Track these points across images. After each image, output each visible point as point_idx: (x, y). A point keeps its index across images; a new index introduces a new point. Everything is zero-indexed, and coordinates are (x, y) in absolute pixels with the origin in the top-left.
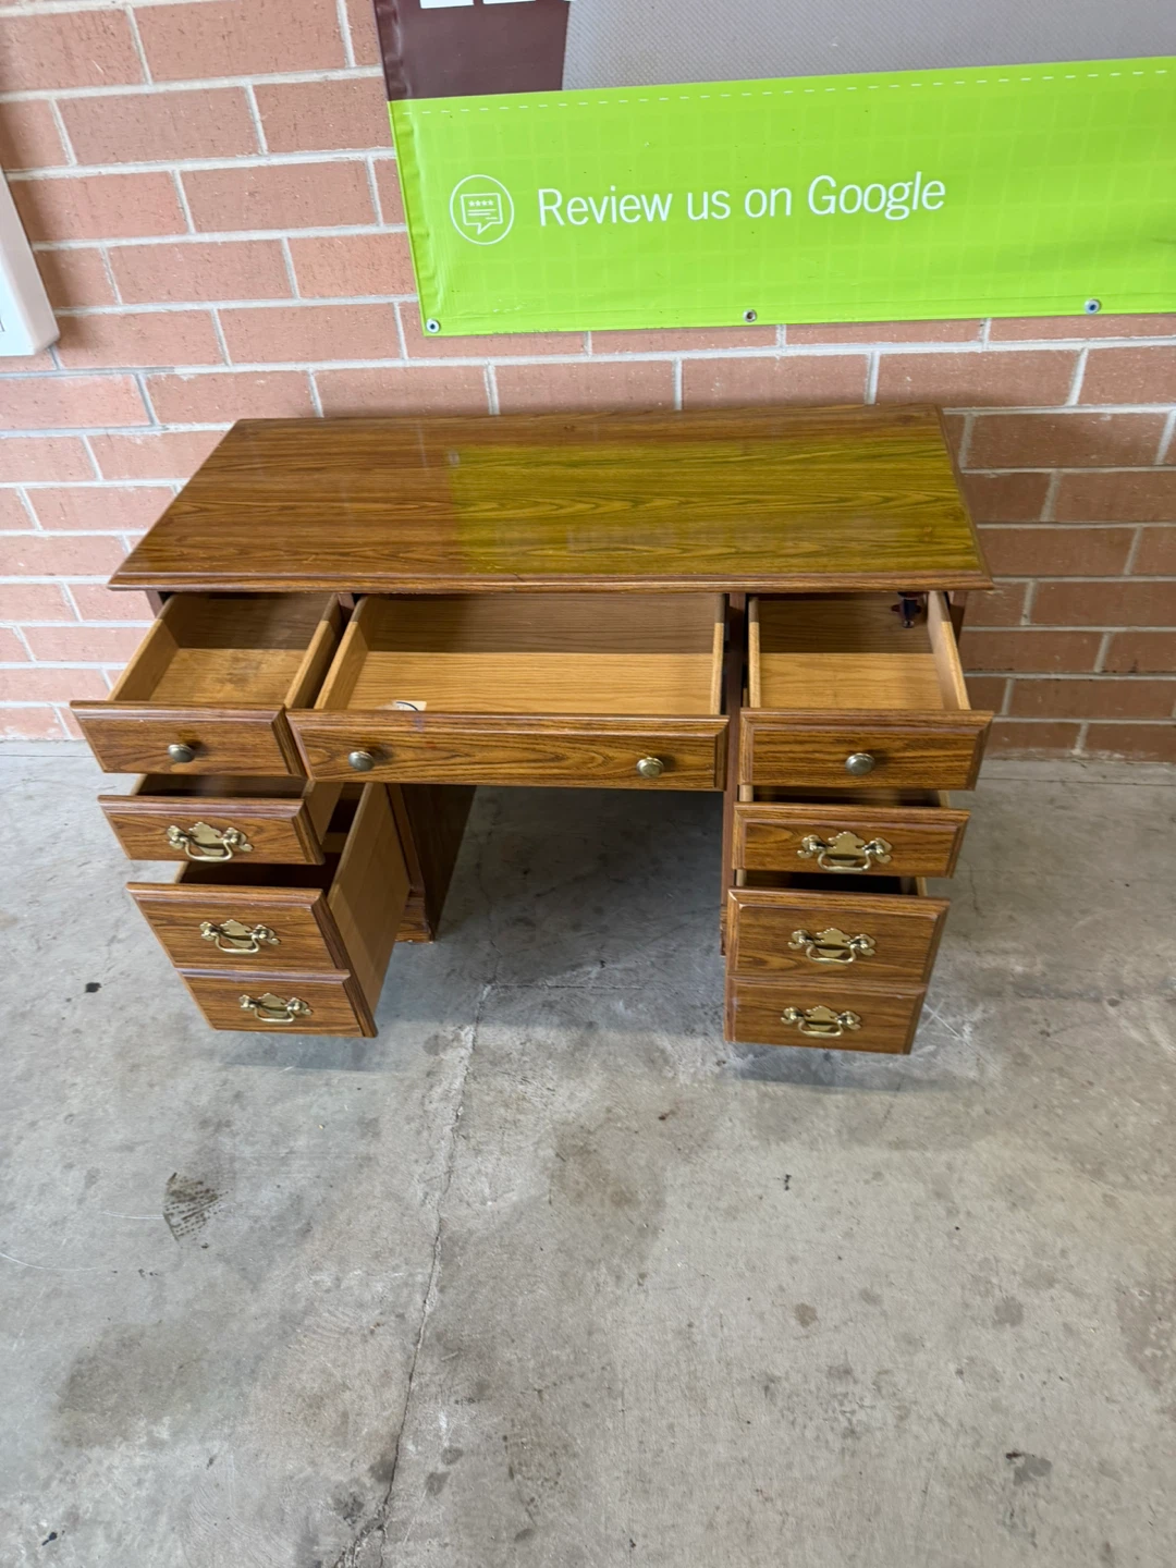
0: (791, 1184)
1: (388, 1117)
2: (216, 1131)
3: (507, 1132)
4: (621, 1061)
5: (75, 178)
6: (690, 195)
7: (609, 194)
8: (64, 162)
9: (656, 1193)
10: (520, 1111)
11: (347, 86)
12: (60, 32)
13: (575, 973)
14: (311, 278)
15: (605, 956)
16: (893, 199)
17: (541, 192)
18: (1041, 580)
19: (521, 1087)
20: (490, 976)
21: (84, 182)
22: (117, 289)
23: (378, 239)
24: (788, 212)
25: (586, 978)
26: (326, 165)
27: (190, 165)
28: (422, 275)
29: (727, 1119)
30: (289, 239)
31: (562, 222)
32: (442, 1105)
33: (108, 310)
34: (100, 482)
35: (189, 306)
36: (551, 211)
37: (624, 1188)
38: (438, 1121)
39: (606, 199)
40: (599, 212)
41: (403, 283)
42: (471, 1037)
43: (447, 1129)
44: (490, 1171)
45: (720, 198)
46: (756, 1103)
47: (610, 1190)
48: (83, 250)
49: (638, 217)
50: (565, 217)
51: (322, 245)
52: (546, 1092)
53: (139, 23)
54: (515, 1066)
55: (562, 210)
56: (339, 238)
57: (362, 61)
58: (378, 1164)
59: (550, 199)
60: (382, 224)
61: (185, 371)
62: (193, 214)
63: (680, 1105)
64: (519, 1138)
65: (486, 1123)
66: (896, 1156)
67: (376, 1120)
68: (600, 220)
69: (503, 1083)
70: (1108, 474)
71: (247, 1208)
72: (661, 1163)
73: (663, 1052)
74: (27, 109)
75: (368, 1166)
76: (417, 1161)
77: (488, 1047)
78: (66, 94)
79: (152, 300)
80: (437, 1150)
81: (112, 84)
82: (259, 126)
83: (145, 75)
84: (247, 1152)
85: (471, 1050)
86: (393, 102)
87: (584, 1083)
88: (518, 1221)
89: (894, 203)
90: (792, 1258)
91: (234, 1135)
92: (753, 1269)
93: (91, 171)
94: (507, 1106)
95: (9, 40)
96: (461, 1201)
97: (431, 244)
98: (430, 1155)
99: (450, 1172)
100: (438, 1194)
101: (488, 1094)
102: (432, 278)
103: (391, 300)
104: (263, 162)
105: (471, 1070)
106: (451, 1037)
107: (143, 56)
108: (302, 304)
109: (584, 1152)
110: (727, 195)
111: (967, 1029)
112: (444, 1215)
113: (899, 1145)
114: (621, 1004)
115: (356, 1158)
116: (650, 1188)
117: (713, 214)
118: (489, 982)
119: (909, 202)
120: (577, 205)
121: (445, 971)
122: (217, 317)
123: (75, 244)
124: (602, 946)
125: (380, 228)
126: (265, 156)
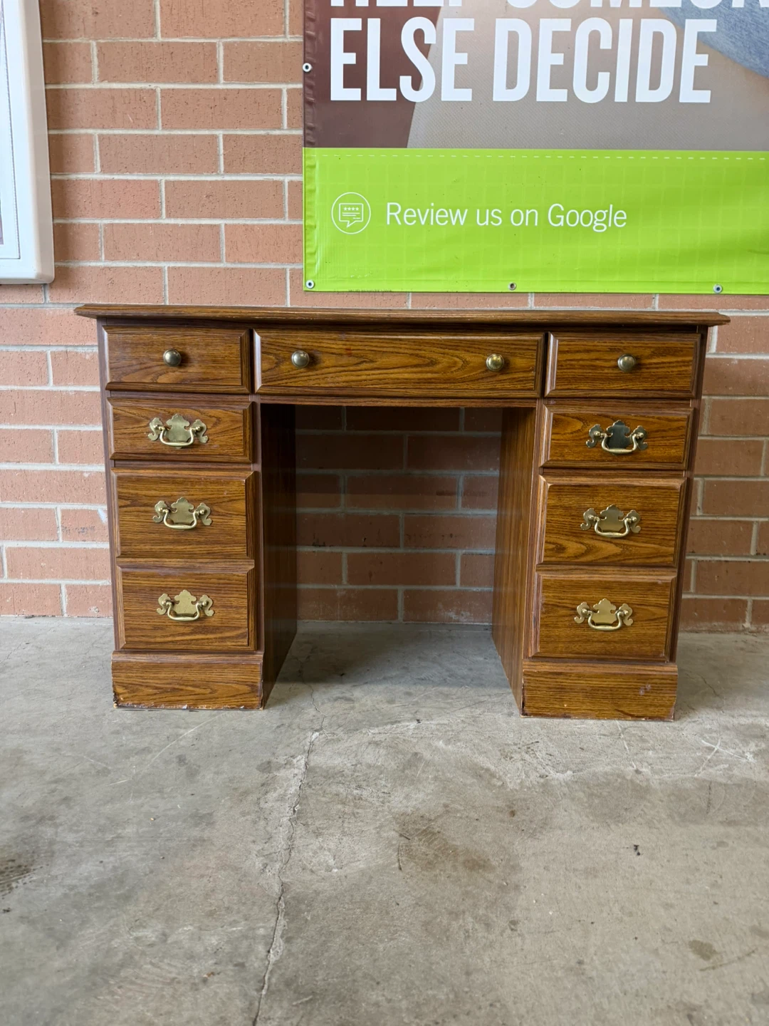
0: (640, 850)
1: (222, 812)
2: (38, 823)
3: (347, 820)
4: (450, 775)
5: (96, 180)
6: (478, 211)
7: (430, 208)
8: (92, 170)
9: (509, 860)
10: (359, 807)
11: (279, 139)
12: (113, 98)
13: (395, 726)
14: (235, 250)
15: (420, 717)
16: (597, 220)
17: (389, 204)
18: (707, 479)
19: (356, 791)
20: (318, 728)
21: (101, 183)
22: (103, 251)
23: (282, 227)
24: (536, 224)
25: (405, 729)
26: (259, 182)
27: (172, 178)
28: (308, 250)
29: (563, 811)
30: (226, 225)
31: (400, 223)
32: (277, 804)
33: (93, 264)
34: (51, 387)
35: (149, 264)
36: (394, 216)
37: (476, 858)
38: (275, 814)
39: (428, 210)
40: (423, 218)
41: (295, 256)
42: (303, 762)
43: (285, 820)
44: (332, 847)
45: (496, 213)
46: (585, 800)
47: (461, 859)
48: (88, 224)
49: (447, 222)
50: (402, 220)
51: (246, 230)
52: (382, 795)
53: (162, 97)
54: (349, 779)
56: (258, 225)
57: (291, 126)
58: (212, 844)
59: (394, 209)
60: (287, 219)
62: (167, 206)
63: (514, 802)
64: (360, 824)
65: (325, 815)
66: (731, 830)
67: (211, 814)
68: (423, 223)
69: (338, 789)
70: (741, 400)
71: (63, 879)
72: (507, 839)
73: (488, 770)
74: (78, 139)
75: (201, 846)
76: (254, 842)
77: (321, 768)
78: (105, 132)
79: (125, 258)
80: (275, 833)
81: (136, 128)
82: (222, 158)
83: (158, 125)
84: (70, 838)
85: (304, 770)
86: (306, 148)
87: (418, 789)
88: (368, 883)
89: (598, 222)
90: (667, 904)
91: (56, 826)
92: (631, 914)
93: (108, 177)
94: (344, 804)
95: (80, 101)
96: (303, 869)
97: (316, 232)
98: (268, 837)
99: (290, 849)
100: (278, 866)
101: (323, 796)
102: (313, 254)
103: (285, 267)
104: (219, 178)
105: (305, 781)
106: (283, 763)
107: (160, 115)
108: (226, 266)
109: (428, 834)
110: (500, 212)
111: (750, 756)
112: (284, 880)
113: (730, 823)
114: (441, 742)
115: (189, 840)
116: (502, 857)
117: (492, 222)
118: (317, 731)
119: (606, 222)
120: (410, 213)
121: (275, 726)
122: (167, 272)
123: (83, 221)
124: (416, 712)
125: (286, 221)
126: (222, 175)
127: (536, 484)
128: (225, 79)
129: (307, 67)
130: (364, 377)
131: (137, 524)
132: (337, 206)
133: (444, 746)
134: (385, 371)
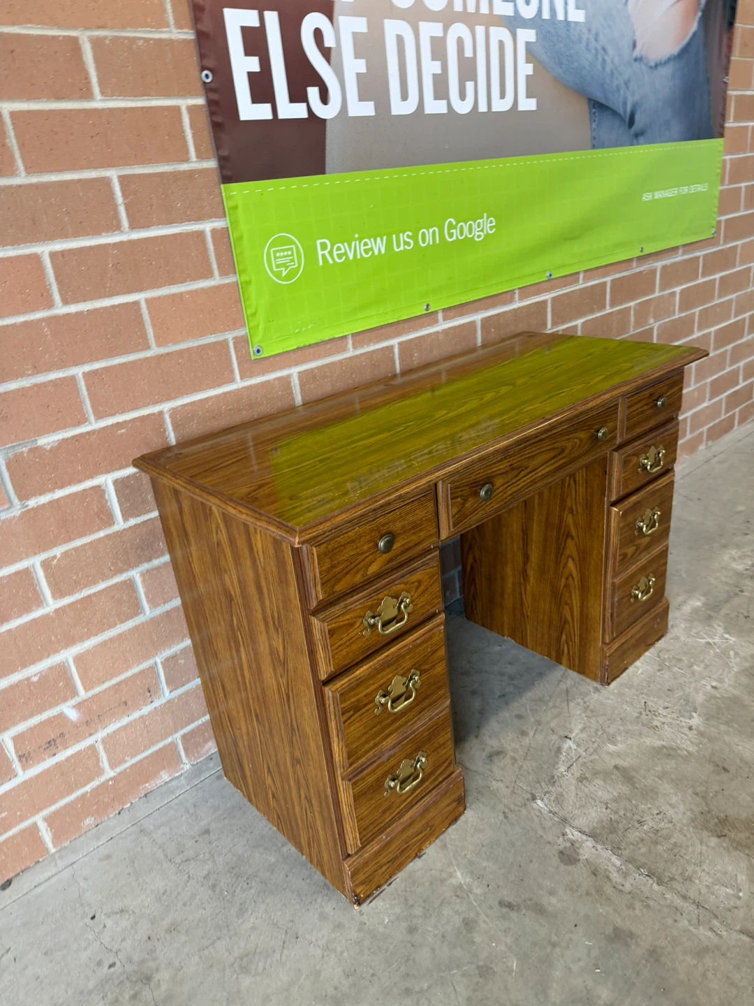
1: (619, 920)
3: (682, 855)
4: (659, 768)
6: (394, 236)
7: (355, 240)
10: (667, 838)
11: (190, 174)
13: (564, 754)
14: (165, 329)
15: (562, 733)
16: (477, 229)
17: (318, 242)
19: (645, 827)
20: (529, 796)
23: (214, 289)
24: (437, 242)
25: (573, 751)
26: (175, 236)
27: (59, 246)
28: (249, 311)
29: (736, 746)
30: (146, 299)
31: (331, 262)
32: (630, 880)
36: (325, 254)
38: (644, 889)
39: (353, 243)
40: (350, 252)
41: (235, 321)
42: (577, 833)
43: (655, 886)
44: (711, 880)
45: (408, 236)
46: (731, 729)
49: (371, 253)
50: (332, 258)
51: (173, 301)
52: (660, 817)
53: (14, 124)
54: (625, 822)
55: (331, 253)
56: (186, 292)
57: (199, 157)
58: (662, 948)
59: (324, 246)
60: (217, 278)
61: (47, 440)
62: (60, 289)
63: (713, 761)
64: (690, 849)
65: (666, 862)
67: (616, 929)
68: (351, 258)
69: (634, 835)
73: (664, 747)
75: (661, 956)
76: (675, 921)
77: (595, 828)
80: (672, 902)
82: (122, 210)
83: (18, 168)
85: (590, 839)
86: (226, 185)
87: (665, 794)
89: (478, 231)
94: (656, 843)
96: (730, 911)
97: (252, 289)
98: (674, 909)
99: (698, 905)
101: (639, 848)
102: (254, 314)
103: (227, 337)
104: (124, 238)
105: (609, 847)
106: (568, 844)
107: (17, 153)
108: (157, 353)
109: (725, 822)
110: (411, 234)
111: (728, 636)
112: (738, 927)
114: (610, 746)
115: (647, 960)
117: (406, 246)
118: (533, 799)
119: (483, 230)
120: (339, 249)
121: (502, 818)
122: (82, 380)
124: (553, 731)
125: (216, 280)
126: (126, 233)
127: (609, 513)
128: (102, 93)
129: (207, 76)
130: (522, 485)
131: (360, 728)
132: (268, 253)
133: (614, 747)
134: (534, 473)
